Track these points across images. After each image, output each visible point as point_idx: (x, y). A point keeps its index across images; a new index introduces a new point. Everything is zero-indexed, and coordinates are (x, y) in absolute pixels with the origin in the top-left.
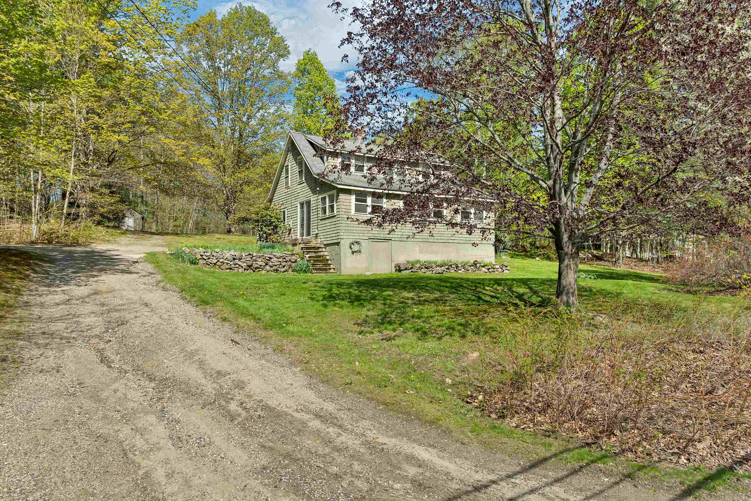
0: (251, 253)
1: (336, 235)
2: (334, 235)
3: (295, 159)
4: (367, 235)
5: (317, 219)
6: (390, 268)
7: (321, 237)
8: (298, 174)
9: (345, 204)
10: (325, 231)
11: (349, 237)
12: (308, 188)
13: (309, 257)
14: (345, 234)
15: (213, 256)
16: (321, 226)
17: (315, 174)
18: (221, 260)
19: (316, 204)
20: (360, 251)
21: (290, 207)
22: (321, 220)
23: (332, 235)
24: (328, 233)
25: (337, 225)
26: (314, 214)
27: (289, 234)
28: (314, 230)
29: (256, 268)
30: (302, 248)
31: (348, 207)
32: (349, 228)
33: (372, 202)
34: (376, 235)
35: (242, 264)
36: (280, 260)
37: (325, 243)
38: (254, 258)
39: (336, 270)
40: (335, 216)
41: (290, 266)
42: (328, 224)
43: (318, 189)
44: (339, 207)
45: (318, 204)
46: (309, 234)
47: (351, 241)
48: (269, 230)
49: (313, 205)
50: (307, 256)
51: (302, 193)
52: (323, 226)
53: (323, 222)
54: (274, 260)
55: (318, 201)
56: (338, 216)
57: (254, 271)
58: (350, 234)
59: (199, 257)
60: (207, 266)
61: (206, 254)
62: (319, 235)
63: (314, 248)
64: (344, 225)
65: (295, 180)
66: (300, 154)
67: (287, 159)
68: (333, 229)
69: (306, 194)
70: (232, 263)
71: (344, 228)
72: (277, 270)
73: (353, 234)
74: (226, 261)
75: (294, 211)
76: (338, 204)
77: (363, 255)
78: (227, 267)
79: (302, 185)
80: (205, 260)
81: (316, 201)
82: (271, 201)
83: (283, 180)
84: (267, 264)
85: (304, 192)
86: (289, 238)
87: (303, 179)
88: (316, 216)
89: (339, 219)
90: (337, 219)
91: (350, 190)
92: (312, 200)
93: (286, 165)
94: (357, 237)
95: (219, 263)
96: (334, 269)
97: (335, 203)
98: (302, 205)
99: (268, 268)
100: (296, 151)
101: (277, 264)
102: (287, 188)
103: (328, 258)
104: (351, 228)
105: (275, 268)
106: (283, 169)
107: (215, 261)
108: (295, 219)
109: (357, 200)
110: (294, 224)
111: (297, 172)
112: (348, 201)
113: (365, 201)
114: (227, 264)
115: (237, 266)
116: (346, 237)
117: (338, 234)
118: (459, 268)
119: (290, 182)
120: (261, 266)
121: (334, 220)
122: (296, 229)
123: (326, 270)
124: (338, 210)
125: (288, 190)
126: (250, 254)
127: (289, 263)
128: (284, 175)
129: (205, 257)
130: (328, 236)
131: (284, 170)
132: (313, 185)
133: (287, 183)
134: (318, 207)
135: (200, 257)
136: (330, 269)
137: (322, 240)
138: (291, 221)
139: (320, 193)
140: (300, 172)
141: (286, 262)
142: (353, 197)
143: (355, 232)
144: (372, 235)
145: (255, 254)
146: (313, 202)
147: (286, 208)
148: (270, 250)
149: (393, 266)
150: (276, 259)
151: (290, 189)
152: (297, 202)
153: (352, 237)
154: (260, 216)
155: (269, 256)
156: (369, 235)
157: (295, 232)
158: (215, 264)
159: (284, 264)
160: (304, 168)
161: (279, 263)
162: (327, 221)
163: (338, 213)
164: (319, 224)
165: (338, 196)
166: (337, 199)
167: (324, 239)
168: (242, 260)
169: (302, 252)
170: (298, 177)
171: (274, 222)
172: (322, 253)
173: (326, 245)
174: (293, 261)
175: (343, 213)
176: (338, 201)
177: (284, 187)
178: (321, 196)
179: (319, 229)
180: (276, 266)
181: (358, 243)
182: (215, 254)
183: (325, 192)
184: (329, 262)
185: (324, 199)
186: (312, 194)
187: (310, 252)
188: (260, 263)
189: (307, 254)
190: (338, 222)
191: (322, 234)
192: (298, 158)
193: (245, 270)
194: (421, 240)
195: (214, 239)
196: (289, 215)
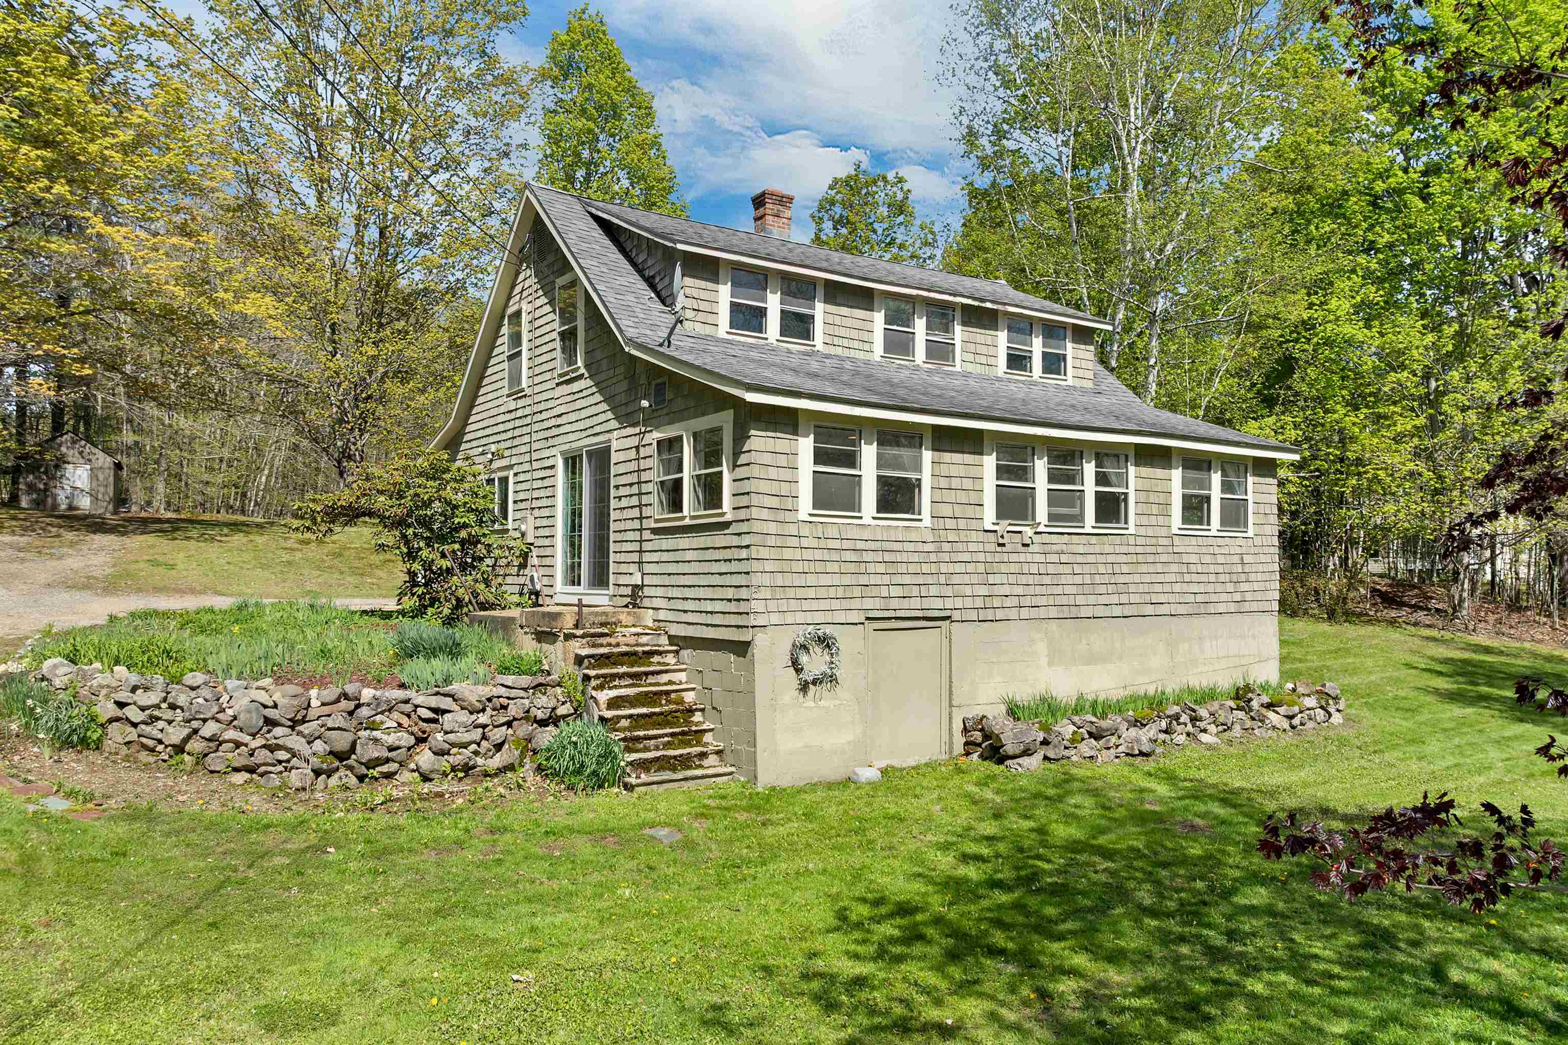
0: (350, 689)
1: (732, 607)
2: (719, 606)
3: (547, 288)
4: (856, 604)
5: (636, 524)
6: (945, 738)
7: (657, 603)
8: (558, 344)
9: (773, 473)
10: (674, 580)
11: (789, 618)
12: (598, 398)
13: (613, 704)
14: (772, 605)
15: (173, 707)
16: (655, 557)
17: (630, 341)
18: (210, 729)
19: (633, 466)
20: (832, 679)
21: (526, 467)
22: (655, 531)
23: (709, 606)
24: (689, 593)
25: (734, 567)
26: (624, 503)
27: (523, 566)
28: (623, 568)
29: (372, 764)
30: (579, 660)
31: (785, 489)
32: (788, 580)
33: (879, 466)
34: (894, 604)
35: (306, 750)
36: (483, 719)
37: (674, 630)
38: (364, 712)
39: (729, 757)
40: (727, 525)
41: (527, 747)
42: (690, 555)
43: (645, 403)
44: (746, 486)
45: (644, 464)
46: (600, 579)
47: (800, 634)
48: (443, 556)
49: (622, 469)
50: (604, 696)
51: (573, 417)
52: (665, 557)
53: (667, 543)
54: (457, 718)
55: (643, 452)
56: (744, 527)
57: (361, 778)
58: (794, 605)
59: (106, 709)
60: (144, 756)
61: (142, 698)
62: (647, 591)
63: (631, 657)
64: (769, 566)
65: (546, 367)
66: (567, 267)
67: (518, 289)
68: (717, 580)
69: (589, 423)
70: (259, 742)
71: (766, 580)
72: (467, 768)
73: (806, 605)
74: (231, 734)
75: (539, 484)
76: (741, 472)
77: (843, 692)
78: (239, 758)
79: (576, 386)
80: (135, 725)
81: (632, 454)
82: (453, 443)
83: (499, 367)
84: (420, 740)
85: (584, 414)
86: (521, 580)
87: (580, 363)
88: (635, 513)
89: (746, 540)
90: (735, 541)
91: (792, 413)
92: (615, 445)
93: (510, 310)
94: (819, 618)
95: (195, 745)
96: (719, 753)
97: (725, 469)
98: (572, 462)
99: (425, 758)
100: (551, 258)
101: (466, 737)
102: (517, 394)
103: (689, 697)
104: (798, 580)
105: (459, 757)
106: (500, 326)
107: (175, 735)
108: (546, 512)
109: (820, 457)
110: (542, 532)
111: (555, 335)
112: (783, 460)
113: (851, 460)
114: (238, 745)
115: (282, 755)
116: (775, 619)
117: (743, 607)
118: (1202, 725)
119: (525, 373)
120: (391, 749)
121: (719, 540)
122: (548, 552)
123: (685, 762)
124: (744, 501)
125: (521, 403)
126: (346, 696)
127: (524, 729)
128: (503, 347)
129: (133, 713)
130: (689, 605)
131: (505, 330)
132: (624, 386)
133: (515, 378)
134: (645, 476)
135: (112, 710)
136: (703, 755)
137: (662, 615)
138: (531, 519)
139: (651, 420)
140: (568, 337)
141: (509, 724)
142: (806, 445)
143: (811, 593)
144: (878, 603)
145: (367, 694)
146: (622, 456)
147: (510, 467)
148: (440, 665)
149: (958, 726)
150: (464, 717)
151: (528, 401)
152: (553, 451)
153: (800, 618)
154: (408, 501)
155: (434, 702)
156: (868, 603)
157: (547, 561)
158: (179, 749)
159: (497, 735)
160: (580, 323)
161: (477, 734)
162: (684, 542)
163: (742, 514)
164: (647, 546)
165: (740, 437)
166: (737, 454)
167: (670, 616)
168: (305, 728)
169: (579, 673)
170: (558, 354)
171: (465, 526)
172: (665, 678)
173: (680, 643)
174: (540, 715)
175: (765, 514)
176: (743, 459)
177: (506, 391)
178: (657, 435)
179: (648, 568)
180: (465, 746)
181: (825, 642)
182: (182, 700)
183: (675, 417)
184: (698, 717)
185: (671, 446)
186: (614, 424)
187: (614, 676)
188: (391, 739)
189: (601, 687)
190: (744, 554)
191: (660, 592)
192: (561, 281)
193: (317, 773)
194: (1053, 612)
195: (289, 544)
196: (522, 496)
